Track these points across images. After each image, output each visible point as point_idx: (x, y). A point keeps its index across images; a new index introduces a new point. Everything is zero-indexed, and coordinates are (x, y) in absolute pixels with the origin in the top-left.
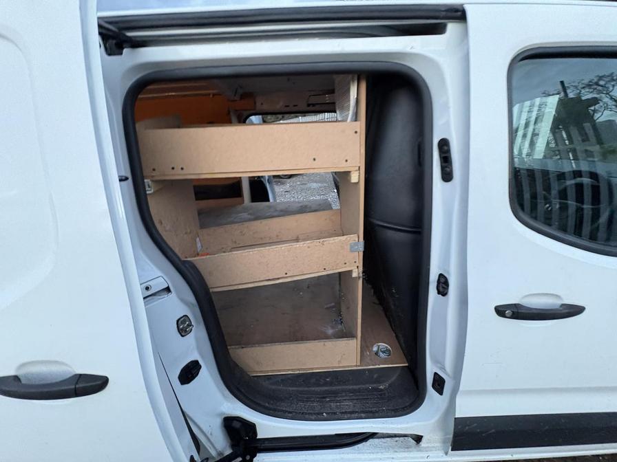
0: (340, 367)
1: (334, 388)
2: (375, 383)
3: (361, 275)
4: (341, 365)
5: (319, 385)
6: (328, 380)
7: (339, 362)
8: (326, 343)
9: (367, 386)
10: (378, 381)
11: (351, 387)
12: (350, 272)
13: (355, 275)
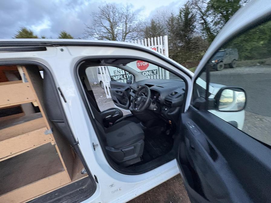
0: (61, 186)
1: (60, 197)
2: (80, 187)
3: (56, 143)
4: (61, 185)
5: (52, 199)
6: (56, 194)
7: (60, 184)
8: (50, 178)
9: (77, 190)
10: (82, 185)
11: (69, 193)
12: (50, 143)
13: (53, 144)
